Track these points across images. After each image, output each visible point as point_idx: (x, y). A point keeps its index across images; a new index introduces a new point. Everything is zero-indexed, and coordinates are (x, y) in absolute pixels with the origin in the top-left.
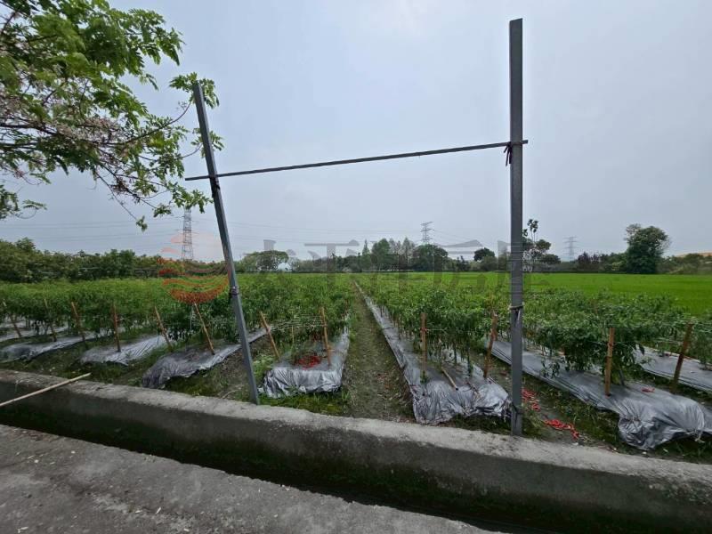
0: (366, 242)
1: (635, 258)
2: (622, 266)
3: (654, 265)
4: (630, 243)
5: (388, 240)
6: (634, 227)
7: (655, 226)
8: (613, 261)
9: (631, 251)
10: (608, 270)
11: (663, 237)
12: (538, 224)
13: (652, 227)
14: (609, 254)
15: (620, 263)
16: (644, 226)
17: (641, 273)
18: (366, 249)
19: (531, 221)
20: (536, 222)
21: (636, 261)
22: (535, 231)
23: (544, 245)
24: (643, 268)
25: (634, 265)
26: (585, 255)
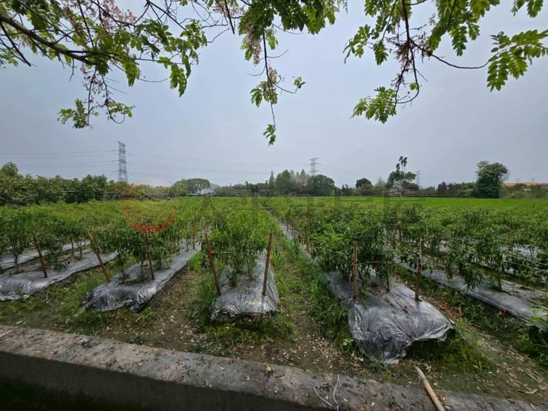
0: (272, 172)
1: (483, 186)
2: (472, 192)
3: (498, 192)
4: (480, 175)
5: (289, 172)
6: (483, 163)
7: (500, 163)
8: (465, 189)
9: (481, 181)
10: (462, 195)
11: (505, 171)
12: (407, 160)
13: (497, 164)
14: (461, 183)
15: (471, 190)
16: (491, 163)
17: (488, 198)
18: (272, 178)
19: (402, 158)
20: (406, 159)
21: (484, 188)
22: (405, 165)
23: (411, 176)
24: (489, 194)
25: (482, 191)
26: (444, 183)
